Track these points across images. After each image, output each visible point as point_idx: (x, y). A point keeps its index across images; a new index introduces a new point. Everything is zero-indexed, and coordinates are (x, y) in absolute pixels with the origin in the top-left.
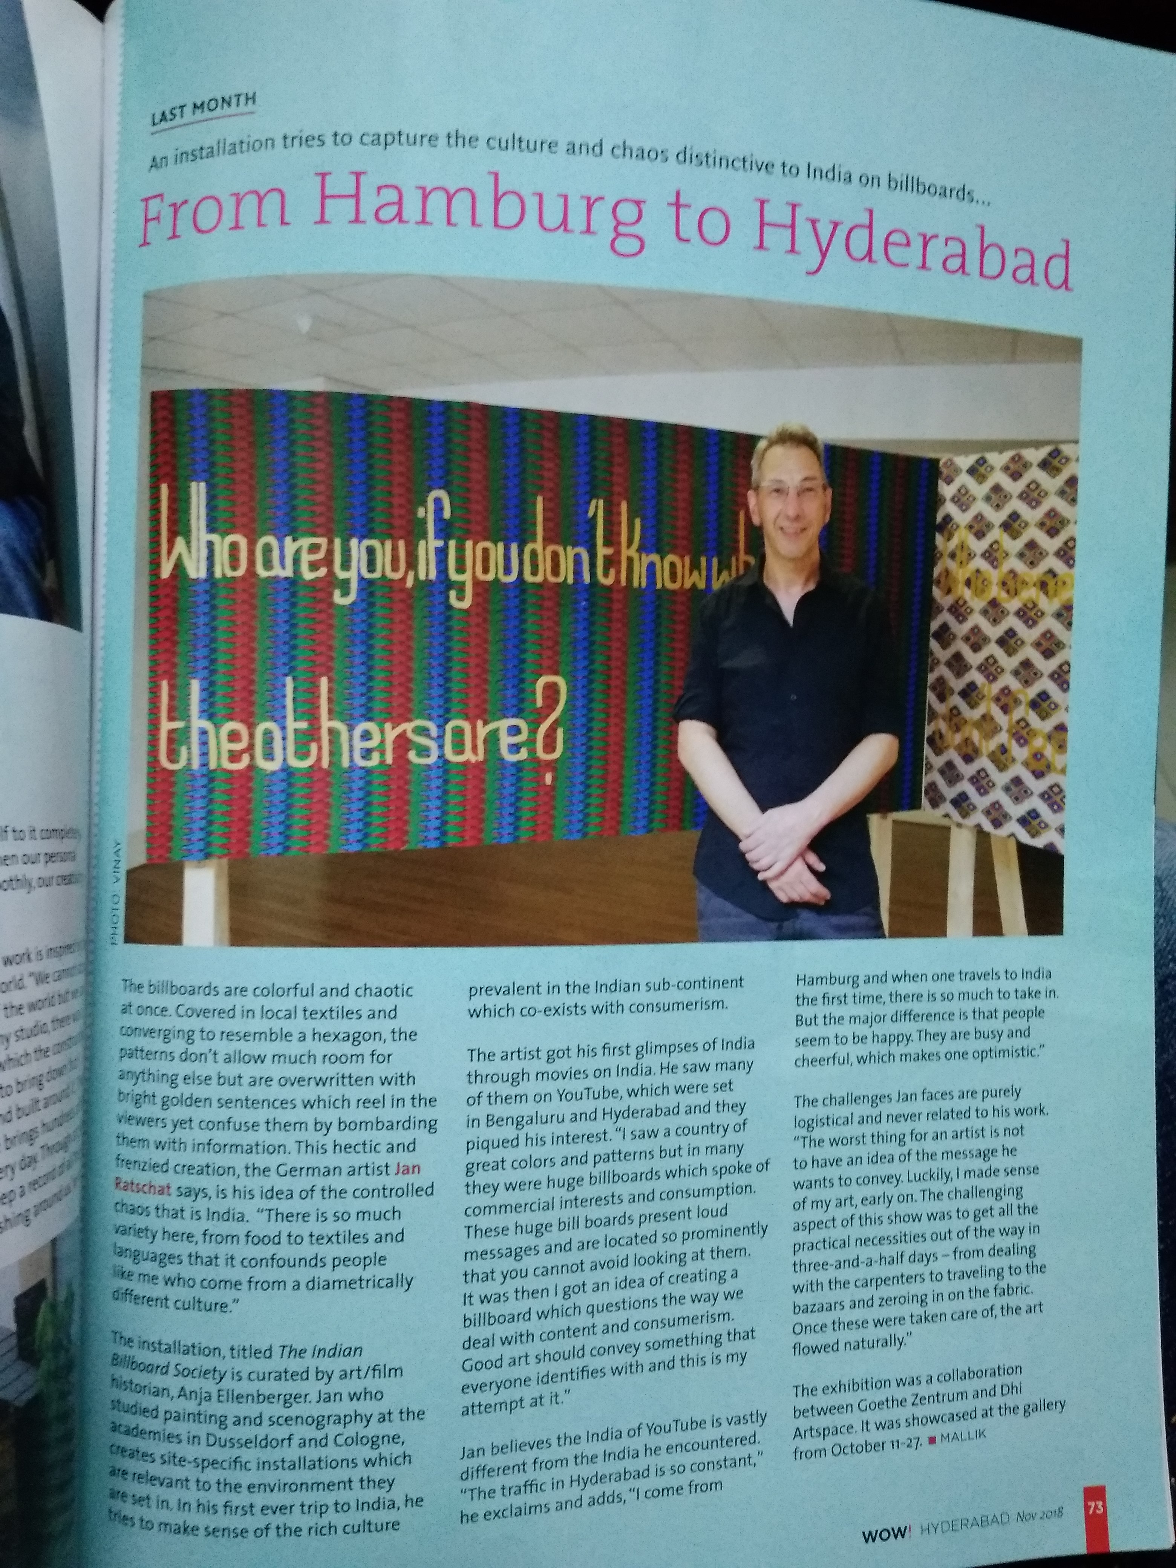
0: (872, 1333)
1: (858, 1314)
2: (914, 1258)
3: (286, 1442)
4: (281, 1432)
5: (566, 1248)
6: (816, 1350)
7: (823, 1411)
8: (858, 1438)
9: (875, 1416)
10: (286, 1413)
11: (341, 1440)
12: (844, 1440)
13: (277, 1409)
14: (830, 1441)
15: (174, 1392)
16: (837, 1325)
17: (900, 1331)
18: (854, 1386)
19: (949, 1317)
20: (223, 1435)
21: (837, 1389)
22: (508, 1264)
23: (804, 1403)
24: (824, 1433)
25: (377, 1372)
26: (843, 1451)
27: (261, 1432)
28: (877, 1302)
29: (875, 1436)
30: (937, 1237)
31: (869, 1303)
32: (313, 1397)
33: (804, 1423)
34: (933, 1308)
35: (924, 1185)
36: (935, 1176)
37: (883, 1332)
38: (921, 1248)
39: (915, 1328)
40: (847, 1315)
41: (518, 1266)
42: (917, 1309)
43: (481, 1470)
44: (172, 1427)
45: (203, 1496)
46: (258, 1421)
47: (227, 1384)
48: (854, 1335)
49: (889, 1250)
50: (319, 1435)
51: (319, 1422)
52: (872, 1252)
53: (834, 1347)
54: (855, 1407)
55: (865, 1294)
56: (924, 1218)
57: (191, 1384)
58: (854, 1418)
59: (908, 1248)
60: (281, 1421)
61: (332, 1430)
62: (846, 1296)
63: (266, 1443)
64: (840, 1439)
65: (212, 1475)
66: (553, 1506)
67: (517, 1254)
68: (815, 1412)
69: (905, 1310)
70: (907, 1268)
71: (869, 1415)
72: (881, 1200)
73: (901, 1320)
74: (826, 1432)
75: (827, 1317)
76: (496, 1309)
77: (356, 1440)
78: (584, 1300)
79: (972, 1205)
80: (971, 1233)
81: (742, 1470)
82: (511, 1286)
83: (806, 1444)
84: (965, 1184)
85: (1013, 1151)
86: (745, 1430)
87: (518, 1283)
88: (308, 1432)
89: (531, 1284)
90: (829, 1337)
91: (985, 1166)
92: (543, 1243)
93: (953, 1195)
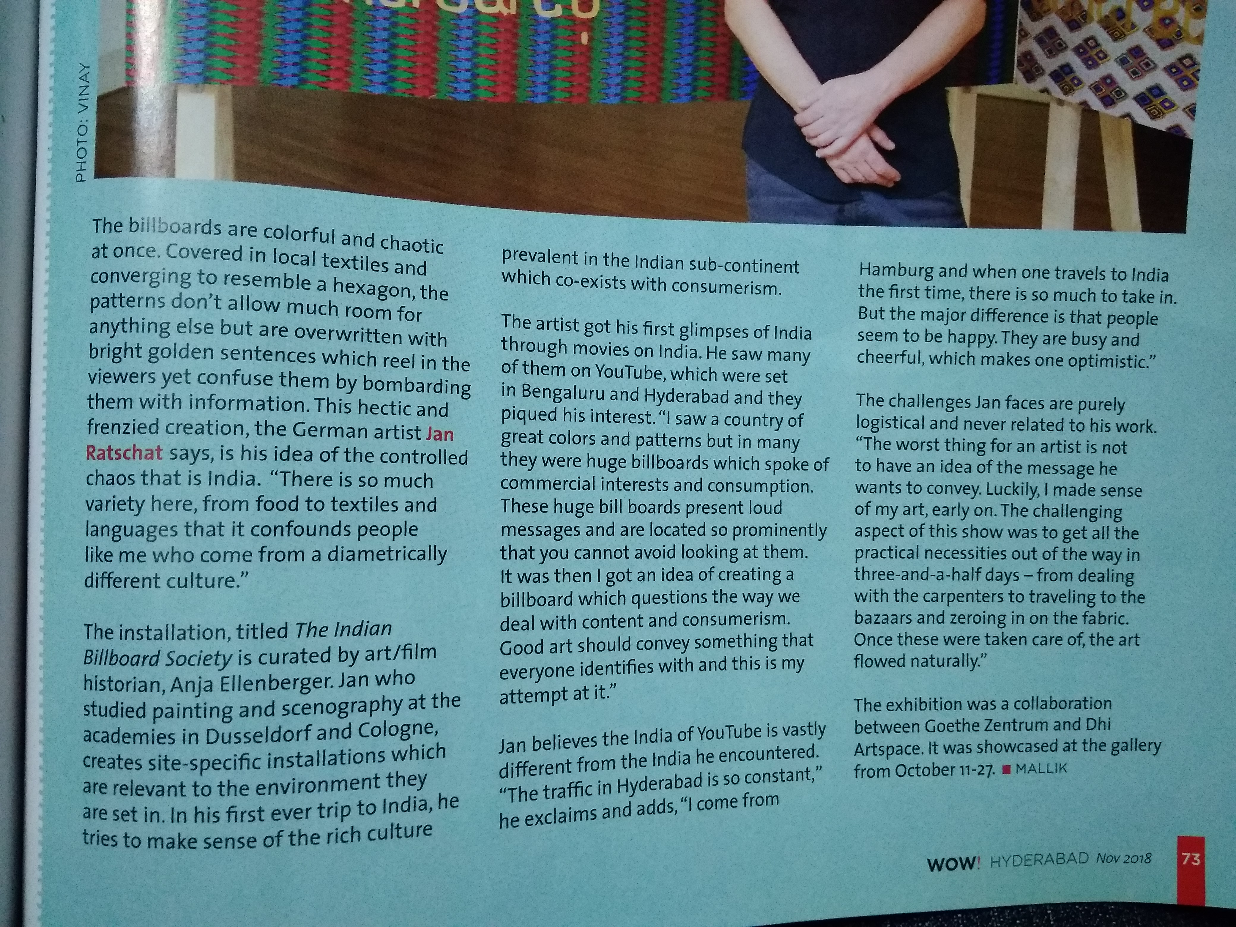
0: (942, 651)
1: (929, 629)
2: (991, 576)
3: (302, 735)
4: (296, 723)
5: (610, 531)
6: (881, 663)
7: (886, 729)
8: (925, 760)
9: (944, 739)
10: (303, 700)
11: (366, 730)
12: (909, 760)
13: (293, 697)
14: (896, 759)
15: (166, 684)
16: (905, 639)
17: (974, 651)
18: (921, 705)
19: (1029, 641)
20: (225, 729)
21: (903, 706)
22: (548, 543)
23: (867, 717)
24: (888, 751)
25: (408, 652)
26: (907, 771)
27: (273, 724)
28: (948, 619)
29: (943, 760)
30: (1018, 555)
31: (940, 619)
32: (336, 680)
33: (866, 740)
34: (1011, 630)
35: (1008, 500)
36: (1019, 490)
37: (956, 651)
38: (1000, 565)
39: (988, 649)
40: (915, 629)
41: (558, 546)
42: (993, 629)
43: (522, 766)
44: (164, 726)
45: (203, 803)
46: (269, 711)
47: (233, 669)
48: (922, 651)
49: (964, 565)
50: (342, 724)
51: (342, 710)
52: (946, 566)
53: (900, 662)
54: (922, 727)
55: (936, 608)
56: (1005, 534)
57: (187, 673)
58: (922, 739)
59: (986, 565)
60: (298, 709)
61: (356, 718)
62: (915, 609)
63: (280, 736)
64: (904, 759)
65: (213, 777)
66: (600, 813)
67: (558, 533)
68: (878, 728)
69: (980, 630)
70: (983, 586)
71: (935, 737)
72: (956, 510)
73: (976, 639)
74: (890, 751)
75: (892, 630)
76: (536, 590)
77: (384, 730)
78: (628, 588)
79: (1062, 524)
80: (1060, 554)
81: (799, 785)
82: (551, 566)
83: (869, 761)
84: (1053, 502)
85: (1112, 470)
86: (802, 742)
87: (559, 564)
88: (329, 721)
89: (573, 566)
90: (894, 651)
91: (1079, 484)
92: (583, 524)
93: (1039, 512)
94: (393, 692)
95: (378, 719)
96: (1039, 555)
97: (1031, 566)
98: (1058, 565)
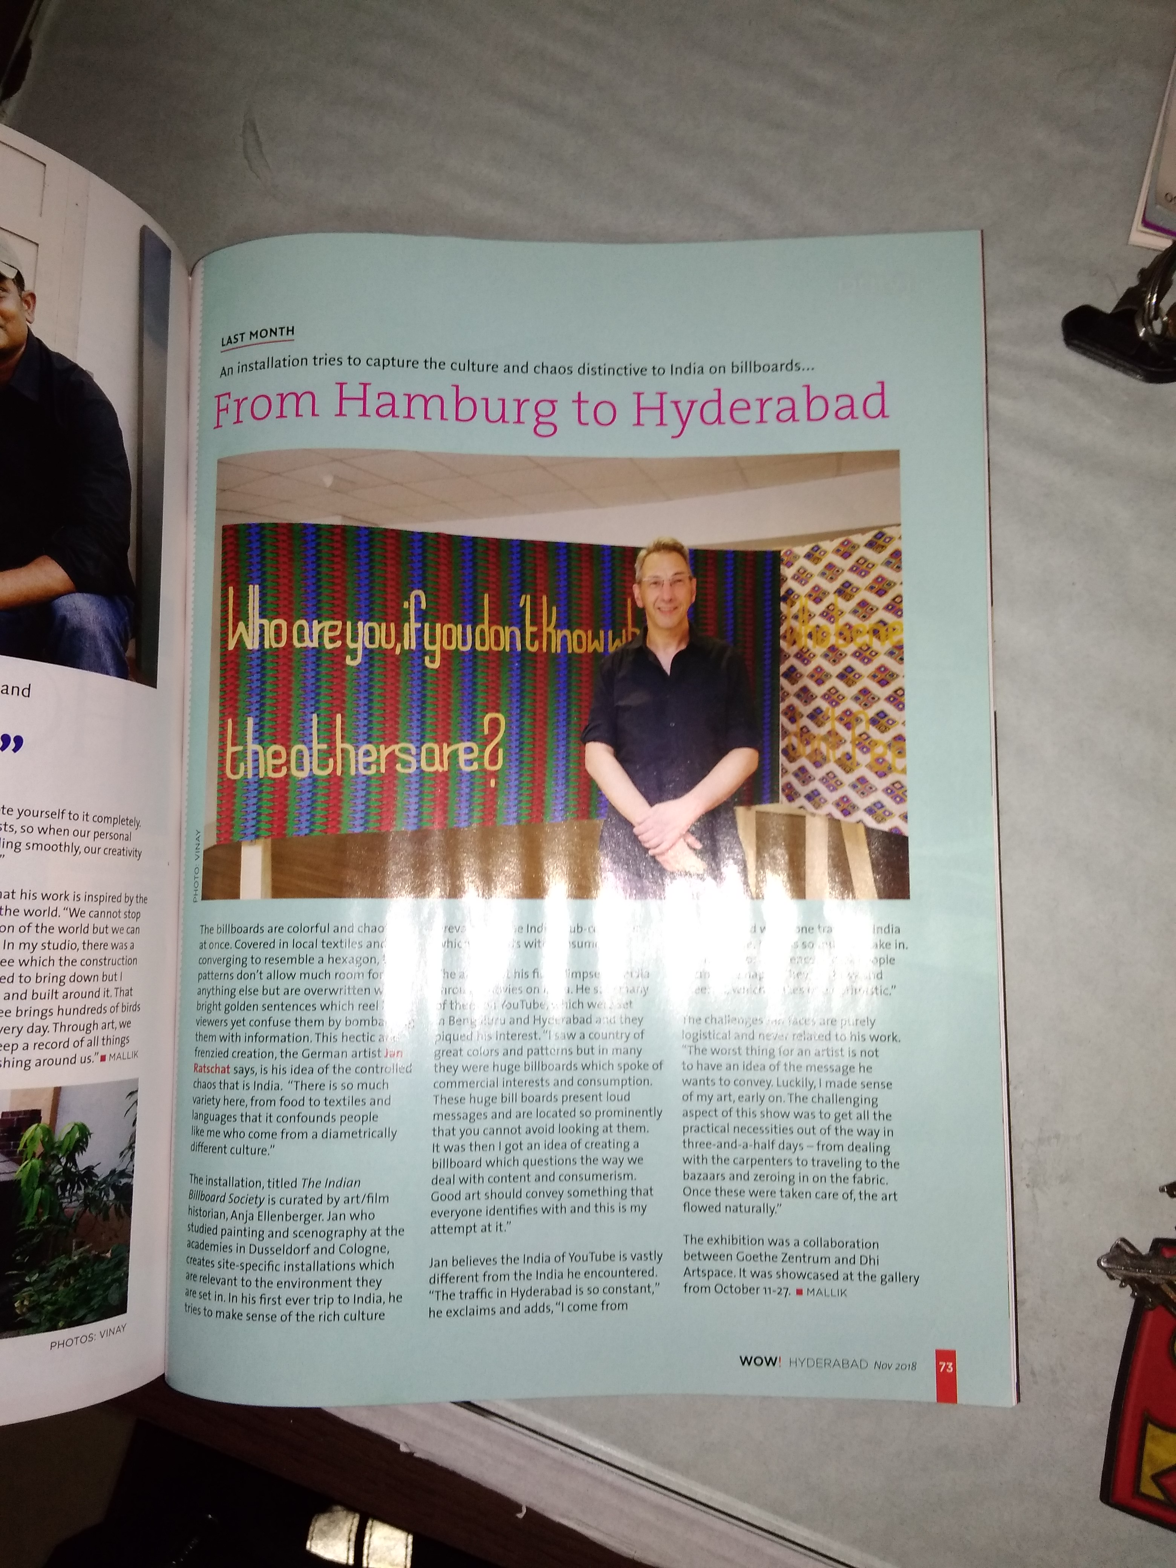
0: (747, 1201)
1: (738, 1185)
2: (783, 1146)
3: (305, 1250)
4: (301, 1243)
5: (508, 1115)
6: (702, 1209)
7: (707, 1257)
8: (737, 1282)
9: (751, 1266)
10: (305, 1228)
11: (344, 1249)
12: (725, 1281)
13: (299, 1226)
14: (715, 1280)
15: (229, 1215)
16: (720, 1192)
17: (772, 1202)
18: (733, 1240)
19: (812, 1195)
20: (261, 1244)
21: (720, 1241)
22: (464, 1124)
23: (693, 1249)
24: (709, 1274)
25: (370, 1199)
26: (723, 1289)
27: (287, 1242)
28: (752, 1177)
29: (750, 1282)
30: (802, 1131)
31: (746, 1177)
32: (325, 1216)
33: (693, 1265)
34: (799, 1187)
35: (793, 1090)
36: (801, 1083)
37: (758, 1201)
38: (789, 1139)
39: (782, 1201)
40: (727, 1185)
41: (472, 1126)
42: (785, 1186)
44: (226, 1241)
45: (246, 1292)
46: (285, 1234)
47: (265, 1207)
48: (733, 1201)
49: (762, 1138)
50: (329, 1245)
51: (328, 1235)
52: (750, 1138)
53: (717, 1209)
54: (734, 1257)
55: (743, 1169)
56: (792, 1116)
57: (240, 1208)
58: (734, 1265)
59: (779, 1138)
60: (302, 1234)
61: (337, 1241)
62: (727, 1170)
63: (291, 1250)
64: (721, 1280)
65: (253, 1274)
66: (498, 1310)
67: (471, 1118)
68: (701, 1257)
69: (776, 1186)
70: (777, 1153)
71: (744, 1265)
72: (755, 1098)
73: (773, 1193)
74: (711, 1274)
75: (711, 1185)
76: (456, 1157)
77: (355, 1249)
78: (521, 1155)
79: (833, 1109)
80: (832, 1131)
81: (643, 1296)
82: (467, 1140)
83: (694, 1281)
84: (826, 1092)
85: (869, 1069)
86: (646, 1265)
87: (472, 1139)
88: (322, 1242)
89: (481, 1140)
90: (713, 1200)
91: (844, 1079)
92: (490, 1111)
93: (816, 1100)
94: (361, 1225)
95: (351, 1242)
96: (817, 1131)
97: (812, 1140)
98: (831, 1139)
